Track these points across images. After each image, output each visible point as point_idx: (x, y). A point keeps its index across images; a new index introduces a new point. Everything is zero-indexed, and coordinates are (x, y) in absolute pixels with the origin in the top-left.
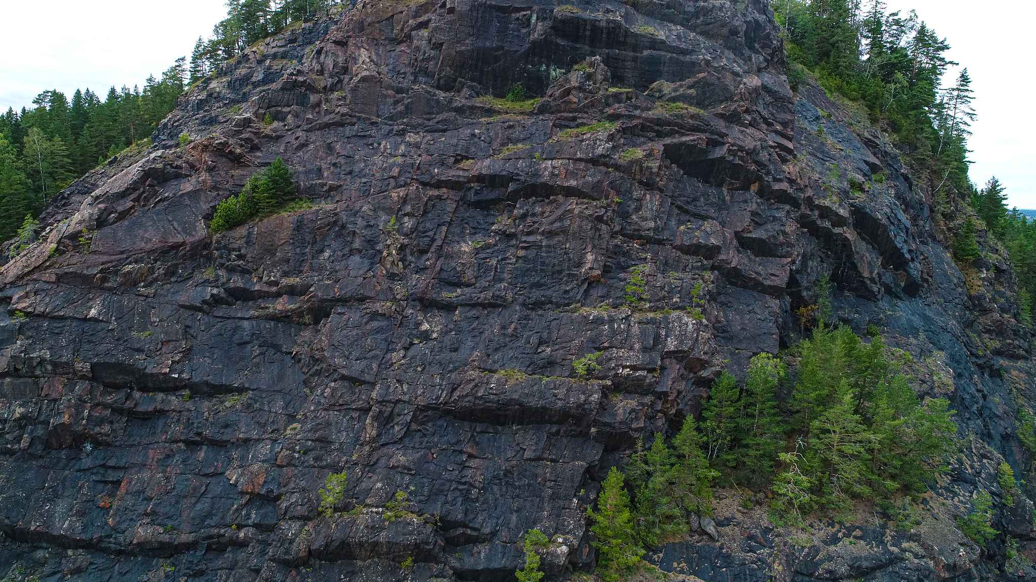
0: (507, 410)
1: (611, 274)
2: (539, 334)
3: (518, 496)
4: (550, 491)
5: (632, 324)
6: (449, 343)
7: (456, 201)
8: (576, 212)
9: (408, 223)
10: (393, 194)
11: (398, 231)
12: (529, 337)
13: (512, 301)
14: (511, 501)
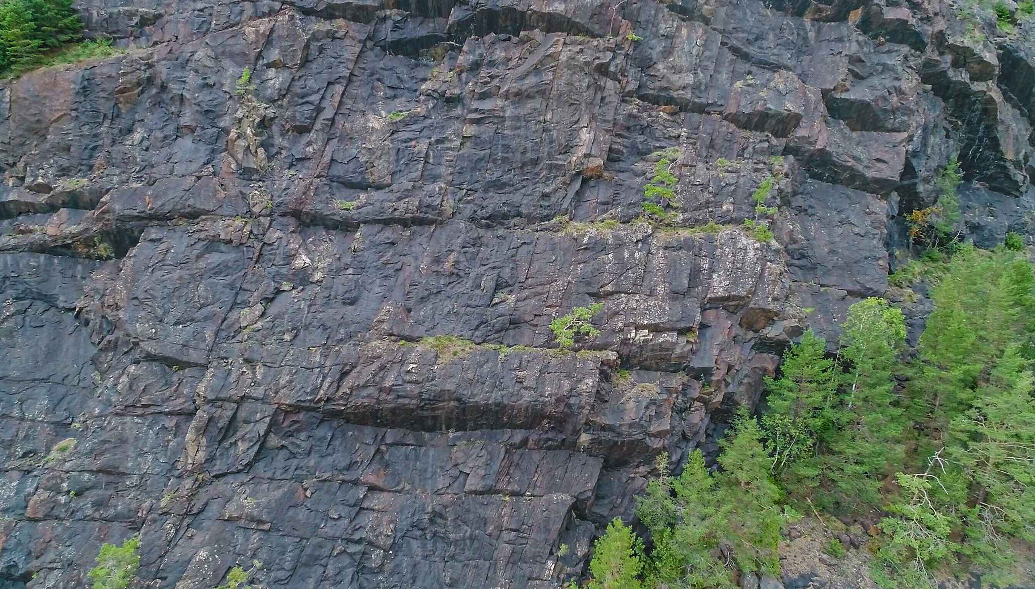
0: (437, 409)
1: (622, 164)
2: (497, 271)
3: (452, 557)
4: (508, 549)
5: (654, 251)
6: (341, 290)
7: (360, 41)
8: (563, 58)
9: (276, 80)
10: (248, 30)
11: (256, 93)
12: (480, 276)
13: (453, 213)
14: (442, 565)
